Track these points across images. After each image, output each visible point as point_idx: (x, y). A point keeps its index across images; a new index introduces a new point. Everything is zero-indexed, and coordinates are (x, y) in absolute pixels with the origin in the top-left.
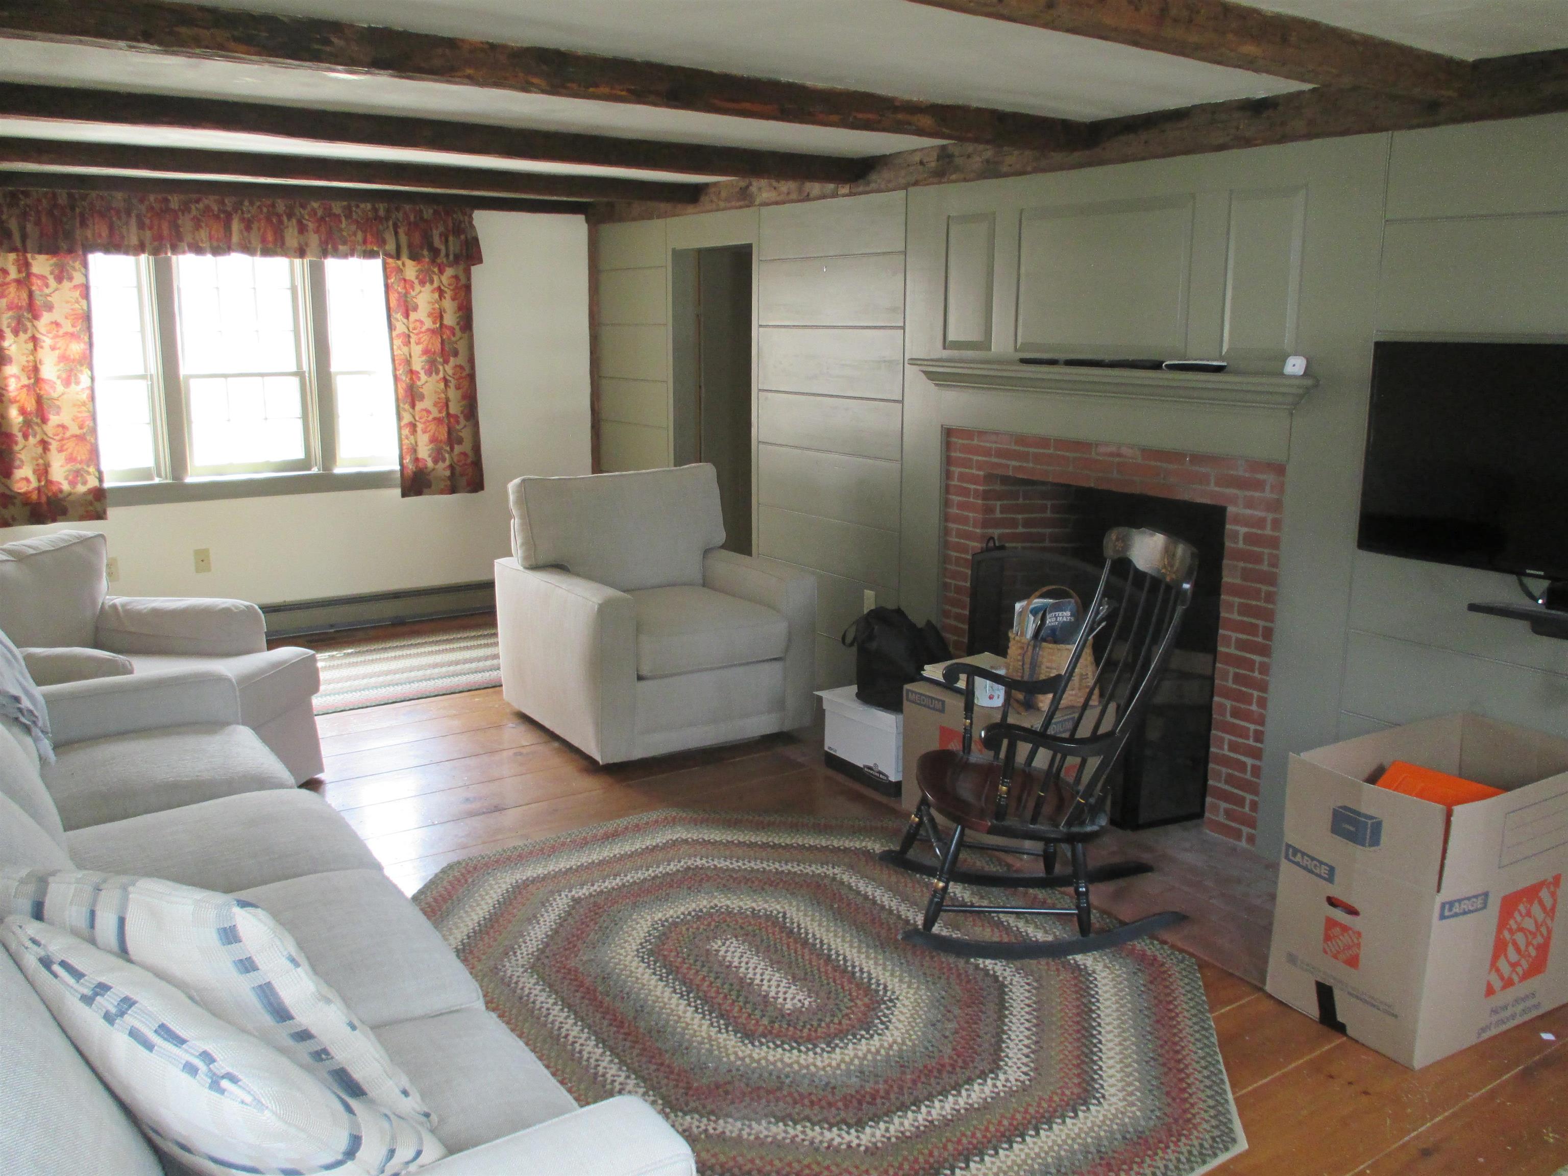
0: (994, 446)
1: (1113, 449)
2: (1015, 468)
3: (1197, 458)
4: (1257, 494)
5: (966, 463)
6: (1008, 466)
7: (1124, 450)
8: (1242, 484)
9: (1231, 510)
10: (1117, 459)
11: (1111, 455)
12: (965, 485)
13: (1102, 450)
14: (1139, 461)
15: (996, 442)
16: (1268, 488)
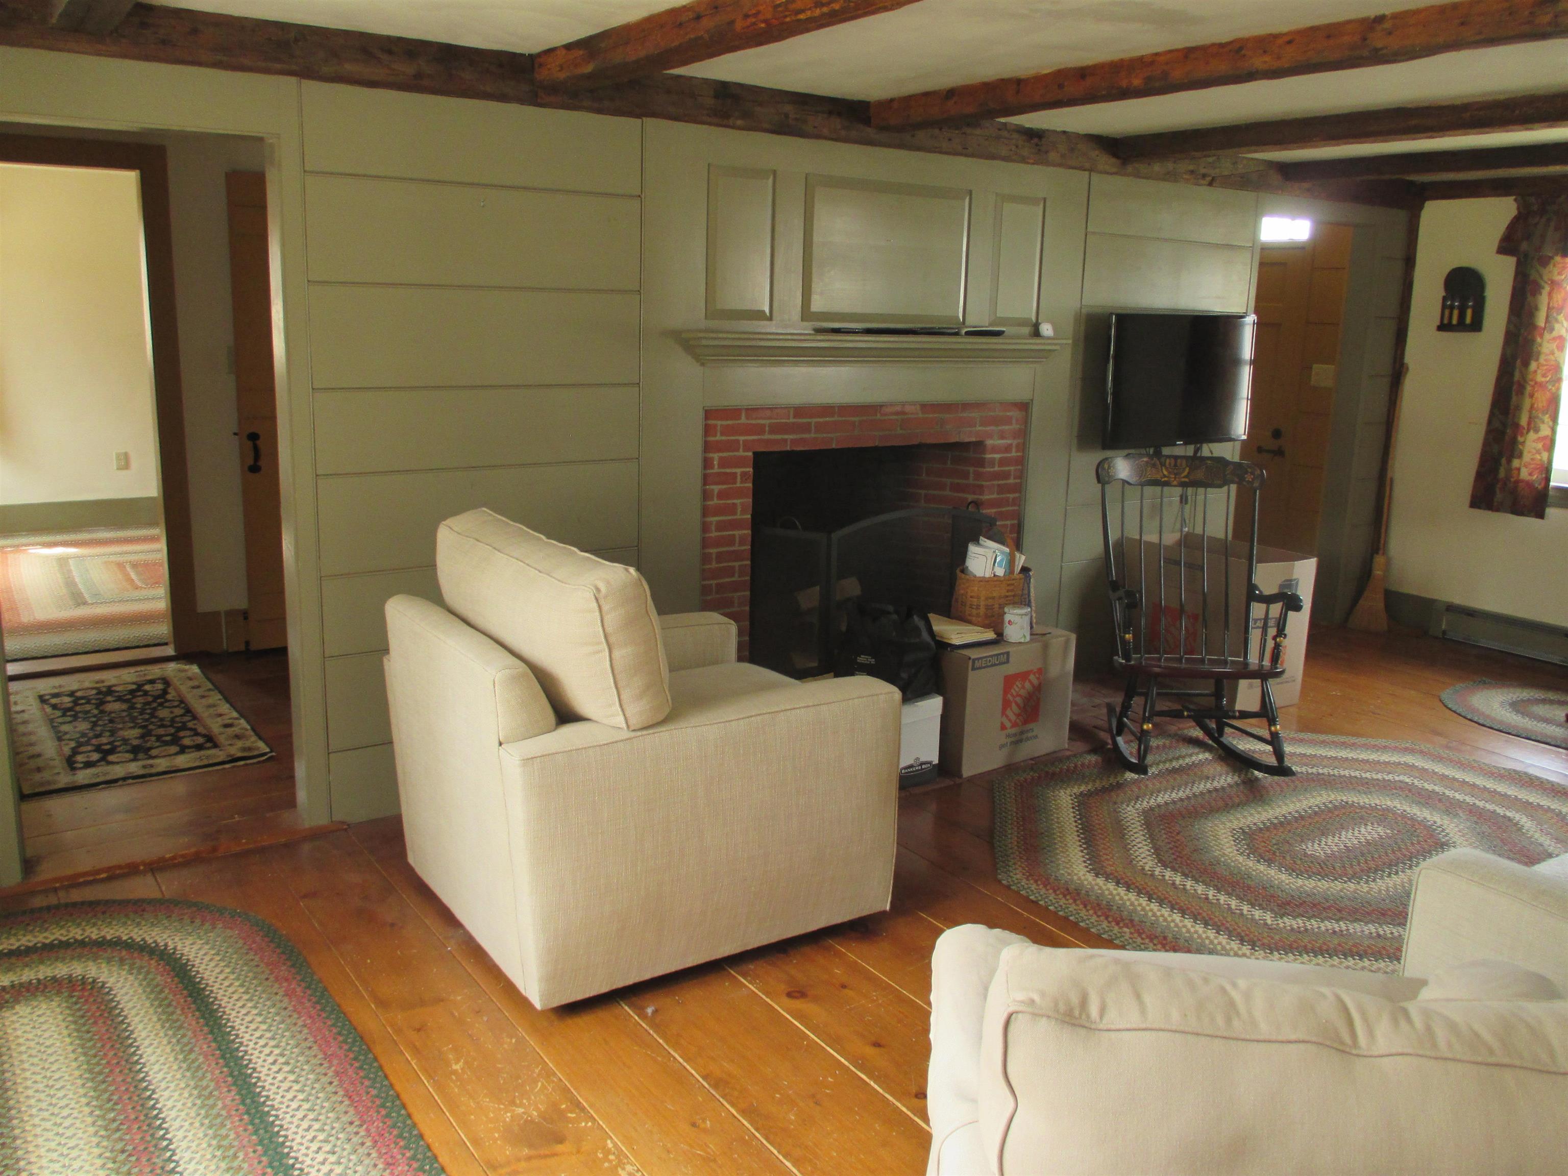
0: (767, 422)
1: (899, 408)
2: (793, 441)
3: (966, 406)
4: (1007, 427)
5: (731, 446)
6: (785, 440)
7: (908, 409)
8: (995, 421)
9: (989, 442)
10: (899, 417)
11: (897, 413)
12: (728, 470)
13: (889, 410)
14: (921, 415)
15: (770, 418)
16: (1014, 421)
